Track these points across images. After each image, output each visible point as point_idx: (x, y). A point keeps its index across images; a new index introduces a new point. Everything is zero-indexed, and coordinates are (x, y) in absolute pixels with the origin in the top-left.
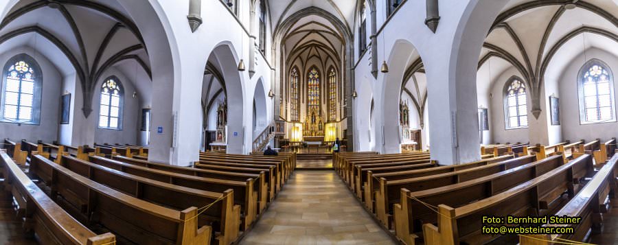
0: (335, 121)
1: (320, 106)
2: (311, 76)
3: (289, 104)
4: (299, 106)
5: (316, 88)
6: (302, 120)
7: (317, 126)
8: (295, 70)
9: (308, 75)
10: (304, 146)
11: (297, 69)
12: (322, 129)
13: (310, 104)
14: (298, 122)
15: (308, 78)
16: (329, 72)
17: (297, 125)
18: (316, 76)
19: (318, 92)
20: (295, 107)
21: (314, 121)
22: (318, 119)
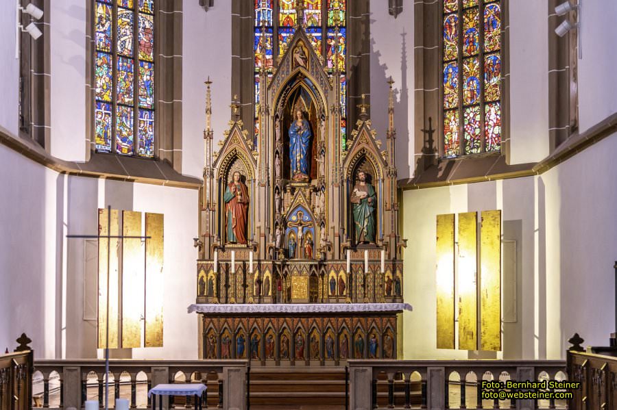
6: (191, 157)
21: (298, 163)
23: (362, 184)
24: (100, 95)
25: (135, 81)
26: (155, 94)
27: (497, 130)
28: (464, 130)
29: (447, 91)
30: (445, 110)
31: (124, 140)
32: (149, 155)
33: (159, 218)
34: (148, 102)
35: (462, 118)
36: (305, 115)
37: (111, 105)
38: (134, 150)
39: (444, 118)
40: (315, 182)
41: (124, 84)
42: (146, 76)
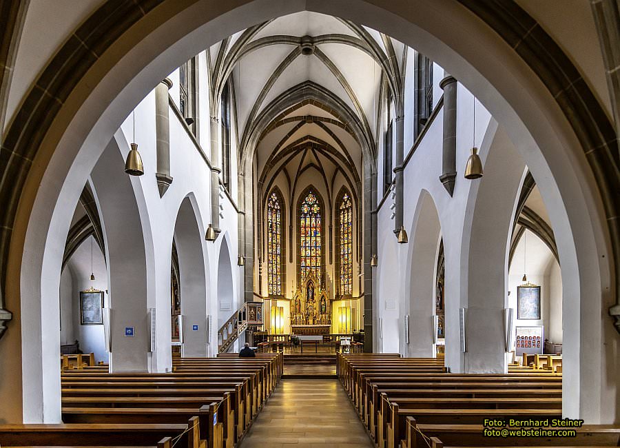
0: (350, 297)
1: (323, 267)
2: (305, 210)
3: (264, 264)
4: (283, 269)
5: (316, 233)
6: (289, 295)
7: (316, 305)
8: (274, 197)
9: (300, 205)
10: (294, 342)
11: (279, 194)
12: (326, 311)
13: (303, 263)
14: (283, 297)
15: (300, 212)
16: (340, 200)
17: (280, 303)
18: (316, 209)
19: (319, 239)
20: (276, 269)
21: (310, 297)
22: (318, 292)
23: (323, 302)
24: (270, 283)
29: (341, 281)
30: (341, 285)
31: (275, 292)
32: (280, 295)
33: (283, 308)
34: (279, 284)
35: (344, 287)
36: (312, 288)
37: (272, 285)
38: (277, 294)
41: (275, 280)
42: (279, 278)
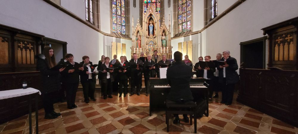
7: (157, 40)
12: (167, 45)
14: (127, 36)
23: (164, 36)
24: (114, 22)
25: (121, 20)
26: (125, 23)
27: (190, 26)
28: (183, 28)
29: (179, 20)
30: (179, 24)
31: (119, 31)
32: (124, 34)
33: (125, 44)
34: (124, 24)
35: (182, 26)
36: (152, 23)
37: (116, 24)
38: (121, 33)
39: (179, 26)
40: (154, 36)
41: (119, 20)
42: (123, 19)
